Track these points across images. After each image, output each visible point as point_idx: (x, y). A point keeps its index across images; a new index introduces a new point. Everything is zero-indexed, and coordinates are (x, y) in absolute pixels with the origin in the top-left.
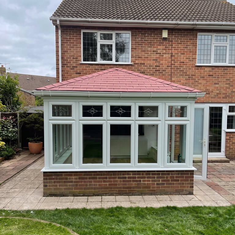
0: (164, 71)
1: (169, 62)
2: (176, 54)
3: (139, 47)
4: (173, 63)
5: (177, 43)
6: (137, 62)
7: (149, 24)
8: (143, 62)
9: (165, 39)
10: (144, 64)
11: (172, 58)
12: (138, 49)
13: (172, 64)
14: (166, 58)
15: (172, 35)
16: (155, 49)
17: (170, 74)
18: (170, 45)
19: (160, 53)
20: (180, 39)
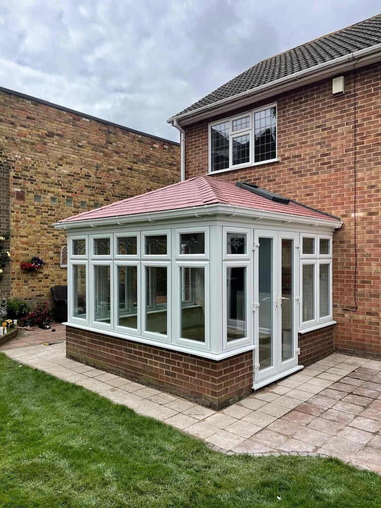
0: (338, 161)
1: (350, 141)
2: (364, 120)
3: (291, 126)
4: (358, 140)
5: (368, 96)
6: (287, 155)
7: (299, 79)
8: (297, 153)
9: (339, 95)
10: (300, 156)
11: (355, 131)
12: (289, 130)
13: (355, 144)
14: (343, 134)
15: (355, 82)
16: (321, 122)
17: (352, 165)
18: (351, 105)
19: (331, 128)
20: (373, 85)
